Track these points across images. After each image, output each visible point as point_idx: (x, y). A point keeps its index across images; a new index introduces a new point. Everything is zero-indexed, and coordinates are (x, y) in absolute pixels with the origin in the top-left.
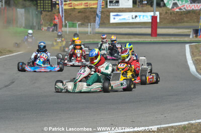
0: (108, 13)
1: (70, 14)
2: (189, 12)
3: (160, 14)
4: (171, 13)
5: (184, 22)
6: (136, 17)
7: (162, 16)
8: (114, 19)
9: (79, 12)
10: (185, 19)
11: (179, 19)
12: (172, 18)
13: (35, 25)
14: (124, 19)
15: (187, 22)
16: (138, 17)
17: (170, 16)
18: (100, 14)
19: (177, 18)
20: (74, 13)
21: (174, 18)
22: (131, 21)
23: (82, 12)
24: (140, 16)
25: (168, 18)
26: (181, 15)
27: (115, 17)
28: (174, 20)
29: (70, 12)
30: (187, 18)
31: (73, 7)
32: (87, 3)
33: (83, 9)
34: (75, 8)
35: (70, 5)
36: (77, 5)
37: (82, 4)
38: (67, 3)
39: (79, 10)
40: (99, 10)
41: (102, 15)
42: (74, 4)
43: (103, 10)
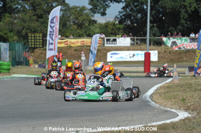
0: (105, 51)
1: (66, 52)
2: (188, 51)
3: (158, 52)
4: (170, 52)
5: (183, 61)
6: (134, 55)
7: (161, 55)
8: (111, 57)
9: (76, 50)
10: (185, 58)
11: (178, 58)
12: (171, 57)
14: (122, 58)
15: (186, 62)
16: (136, 56)
17: (169, 54)
18: (95, 52)
19: (176, 57)
20: (70, 51)
21: (173, 57)
22: (129, 59)
23: (78, 51)
24: (138, 54)
25: (167, 57)
26: (180, 54)
27: (112, 56)
28: (173, 59)
30: (186, 57)
31: (69, 45)
32: (84, 41)
33: (79, 48)
34: (71, 47)
35: (67, 43)
36: (74, 43)
37: (78, 42)
38: (63, 41)
39: (76, 48)
40: (94, 47)
41: (99, 54)
42: (70, 42)
43: (100, 48)
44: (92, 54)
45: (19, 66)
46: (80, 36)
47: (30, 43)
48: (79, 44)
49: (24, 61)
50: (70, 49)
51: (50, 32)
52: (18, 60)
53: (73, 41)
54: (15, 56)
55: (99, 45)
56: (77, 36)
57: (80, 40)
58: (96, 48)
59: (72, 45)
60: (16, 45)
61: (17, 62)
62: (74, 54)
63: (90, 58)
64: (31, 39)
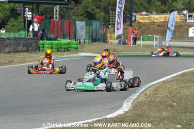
0: (187, 27)
1: (149, 28)
8: (193, 33)
9: (158, 26)
13: (100, 37)
18: (173, 28)
20: (153, 27)
23: (161, 26)
29: (149, 26)
31: (152, 21)
32: (166, 17)
33: (162, 23)
34: (154, 22)
35: (150, 19)
36: (157, 19)
37: (161, 18)
38: (147, 17)
39: (158, 24)
40: (171, 24)
41: (181, 29)
42: (154, 17)
43: (182, 24)
44: (170, 30)
45: (96, 43)
46: (163, 12)
47: (111, 20)
48: (162, 20)
49: (102, 38)
50: (153, 24)
51: (118, 12)
52: (95, 37)
53: (156, 16)
54: (92, 33)
55: (181, 21)
56: (161, 12)
57: (163, 16)
58: (174, 24)
59: (156, 21)
60: (93, 23)
61: (94, 38)
62: (157, 30)
63: (168, 35)
64: (112, 16)
